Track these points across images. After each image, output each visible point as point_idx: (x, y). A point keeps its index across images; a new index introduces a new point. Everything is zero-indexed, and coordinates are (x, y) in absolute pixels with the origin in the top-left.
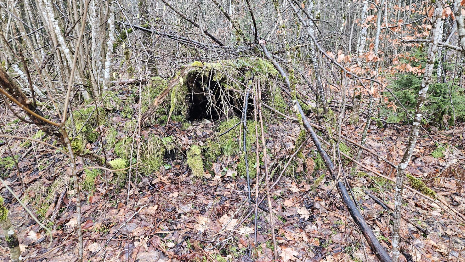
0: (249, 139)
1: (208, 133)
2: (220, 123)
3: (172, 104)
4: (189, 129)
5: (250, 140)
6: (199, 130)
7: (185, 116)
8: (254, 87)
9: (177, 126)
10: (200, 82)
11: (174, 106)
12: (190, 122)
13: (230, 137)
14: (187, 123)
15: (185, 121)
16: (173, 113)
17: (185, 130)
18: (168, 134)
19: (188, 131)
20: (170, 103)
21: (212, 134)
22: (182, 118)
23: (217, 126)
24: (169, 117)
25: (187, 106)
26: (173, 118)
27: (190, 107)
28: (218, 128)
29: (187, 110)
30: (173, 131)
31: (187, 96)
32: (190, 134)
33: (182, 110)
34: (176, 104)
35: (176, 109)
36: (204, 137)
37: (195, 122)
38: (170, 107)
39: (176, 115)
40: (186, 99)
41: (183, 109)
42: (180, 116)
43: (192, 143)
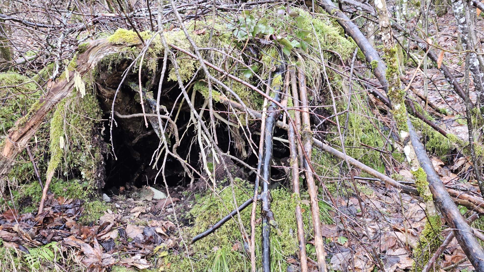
0: (280, 244)
1: (159, 230)
2: (193, 198)
3: (53, 150)
4: (104, 219)
5: (284, 246)
6: (133, 222)
7: (92, 181)
8: (288, 93)
9: (71, 211)
10: (132, 86)
11: (60, 155)
12: (106, 197)
13: (225, 241)
14: (97, 203)
15: (91, 197)
16: (58, 174)
17: (91, 224)
18: (44, 238)
19: (102, 228)
20: (47, 147)
21: (170, 232)
22: (85, 189)
23: (186, 209)
24: (46, 187)
25: (97, 154)
26: (57, 190)
27: (104, 155)
28: (188, 214)
29: (98, 164)
30: (57, 228)
31: (98, 125)
32: (106, 237)
33: (83, 164)
34: (67, 148)
35: (66, 164)
36: (148, 242)
37: (120, 197)
38: (47, 157)
39: (65, 179)
40: (94, 133)
41: (87, 164)
42: (77, 181)
43: (112, 261)
